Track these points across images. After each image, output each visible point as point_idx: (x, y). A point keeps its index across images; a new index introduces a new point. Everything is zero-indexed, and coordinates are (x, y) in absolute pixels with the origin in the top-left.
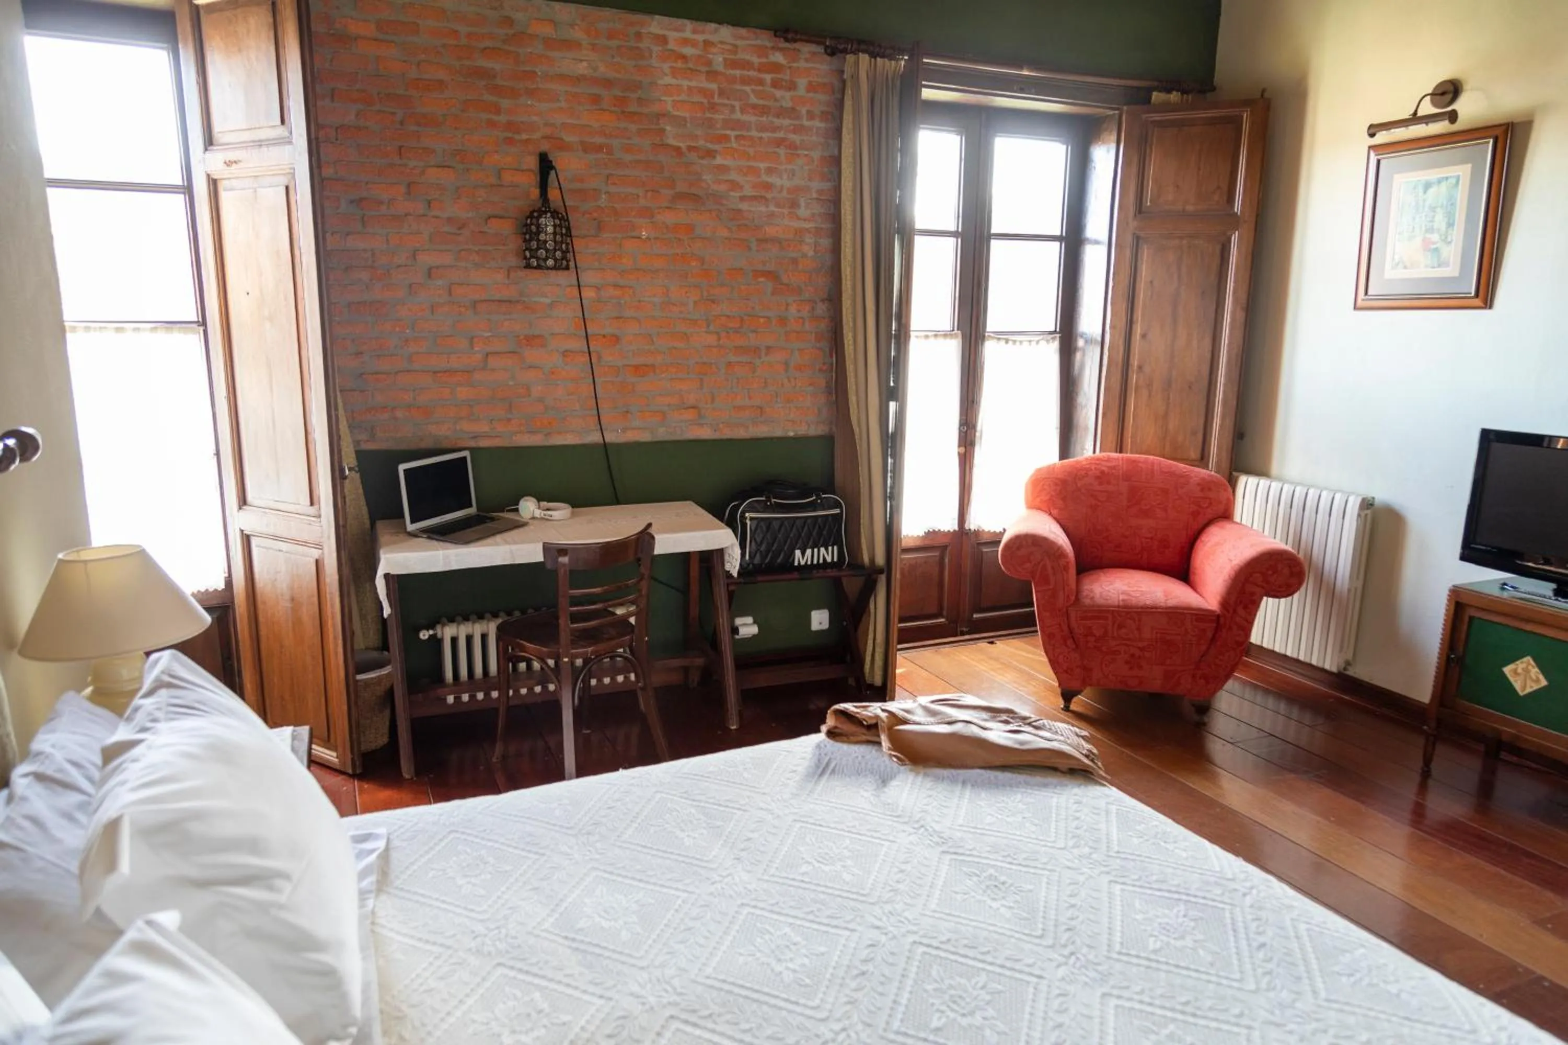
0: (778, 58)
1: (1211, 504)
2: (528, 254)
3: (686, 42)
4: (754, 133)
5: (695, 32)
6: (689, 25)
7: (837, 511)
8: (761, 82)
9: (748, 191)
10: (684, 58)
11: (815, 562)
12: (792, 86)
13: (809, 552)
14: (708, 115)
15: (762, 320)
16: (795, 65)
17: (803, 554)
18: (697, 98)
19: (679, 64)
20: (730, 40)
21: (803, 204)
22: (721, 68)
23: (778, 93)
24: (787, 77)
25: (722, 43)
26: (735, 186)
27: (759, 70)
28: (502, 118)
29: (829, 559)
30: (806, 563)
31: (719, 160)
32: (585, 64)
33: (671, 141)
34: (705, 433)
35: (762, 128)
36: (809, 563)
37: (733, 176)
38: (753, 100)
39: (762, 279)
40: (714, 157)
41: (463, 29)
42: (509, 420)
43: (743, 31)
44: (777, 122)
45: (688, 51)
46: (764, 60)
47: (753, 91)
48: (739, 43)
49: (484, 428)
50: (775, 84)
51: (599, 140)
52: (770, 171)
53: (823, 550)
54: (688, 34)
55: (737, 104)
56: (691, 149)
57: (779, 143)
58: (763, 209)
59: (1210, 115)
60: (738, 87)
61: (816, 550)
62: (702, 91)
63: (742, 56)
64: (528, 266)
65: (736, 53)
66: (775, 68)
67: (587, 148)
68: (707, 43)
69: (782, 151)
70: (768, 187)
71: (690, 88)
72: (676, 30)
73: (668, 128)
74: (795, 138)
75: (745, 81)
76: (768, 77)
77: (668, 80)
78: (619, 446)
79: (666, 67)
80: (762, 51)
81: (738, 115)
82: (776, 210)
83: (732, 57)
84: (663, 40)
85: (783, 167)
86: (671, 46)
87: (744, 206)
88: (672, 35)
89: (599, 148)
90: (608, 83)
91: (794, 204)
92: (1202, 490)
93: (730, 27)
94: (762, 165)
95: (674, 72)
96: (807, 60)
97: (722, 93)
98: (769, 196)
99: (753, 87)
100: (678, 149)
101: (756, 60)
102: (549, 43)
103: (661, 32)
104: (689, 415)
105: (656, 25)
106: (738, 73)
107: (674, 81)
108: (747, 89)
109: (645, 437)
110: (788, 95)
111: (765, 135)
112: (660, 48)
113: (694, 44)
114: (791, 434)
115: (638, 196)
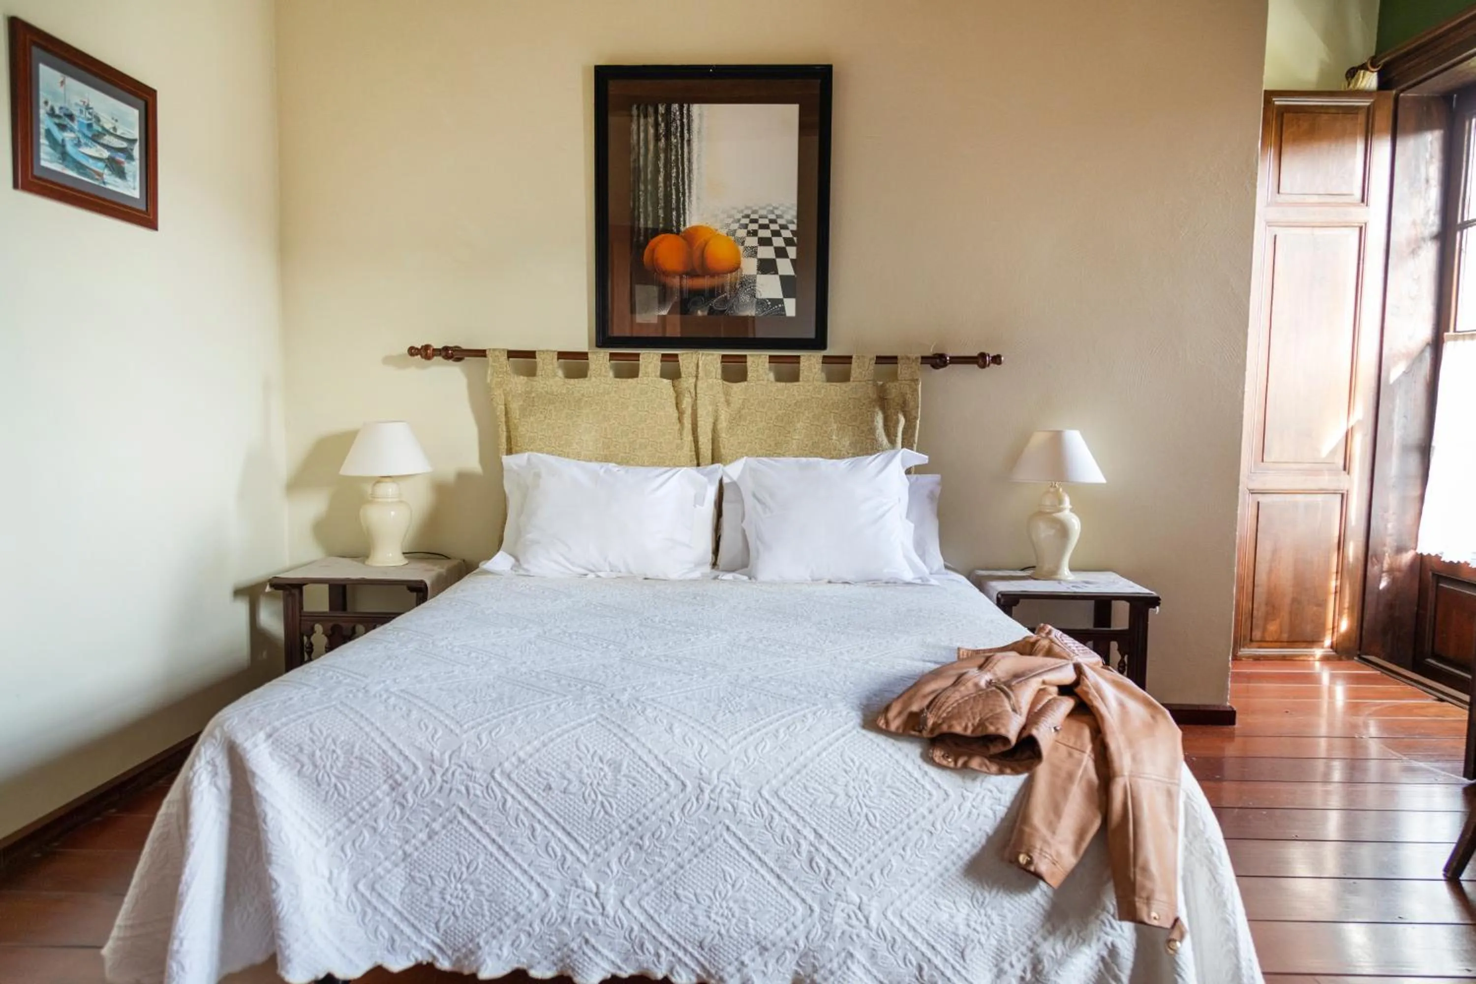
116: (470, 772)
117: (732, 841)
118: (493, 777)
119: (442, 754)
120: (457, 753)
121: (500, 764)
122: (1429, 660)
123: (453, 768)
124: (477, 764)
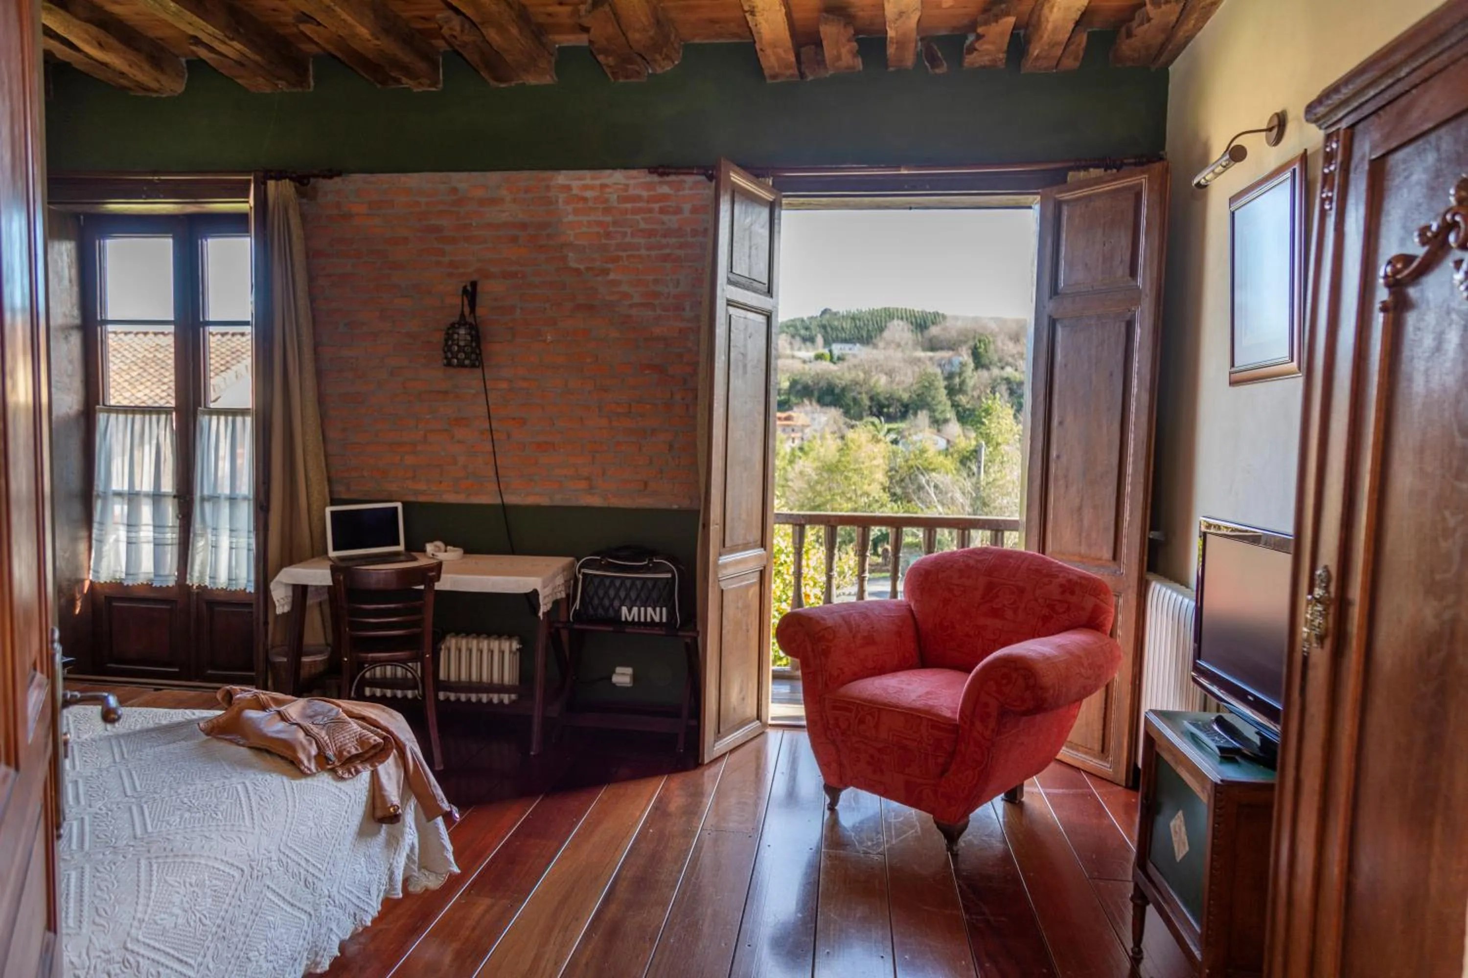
0: (665, 189)
1: (1068, 609)
2: (449, 355)
3: (586, 187)
4: (643, 252)
5: (593, 178)
6: (587, 173)
7: (669, 576)
8: (650, 211)
9: (637, 299)
10: (585, 199)
11: (642, 620)
12: (678, 211)
13: (635, 609)
14: (604, 241)
15: (648, 407)
16: (681, 193)
17: (630, 611)
18: (596, 229)
19: (581, 205)
20: (624, 181)
21: (688, 308)
22: (615, 204)
23: (665, 218)
24: (673, 204)
25: (615, 184)
26: (626, 295)
27: (648, 202)
28: (446, 259)
29: (657, 619)
30: (633, 619)
31: (612, 276)
32: (507, 214)
33: (573, 265)
34: (596, 501)
35: (650, 248)
36: (636, 619)
37: (625, 288)
38: (643, 225)
39: (647, 372)
40: (608, 274)
41: (423, 200)
42: (441, 482)
43: (634, 173)
44: (664, 241)
45: (589, 194)
46: (652, 193)
47: (643, 219)
48: (632, 182)
49: (422, 487)
50: (662, 211)
51: (514, 268)
52: (656, 282)
53: (650, 610)
54: (588, 182)
55: (629, 230)
56: (588, 269)
57: (665, 258)
58: (650, 313)
59: (1113, 187)
60: (629, 217)
61: (642, 609)
62: (600, 224)
63: (632, 192)
64: (449, 364)
65: (626, 190)
66: (664, 197)
67: (506, 275)
68: (603, 186)
69: (668, 265)
70: (656, 295)
71: (589, 222)
72: (579, 179)
73: (571, 255)
74: (681, 253)
75: (635, 211)
76: (656, 206)
77: (571, 218)
78: (516, 507)
79: (569, 208)
80: (650, 186)
81: (628, 239)
82: (663, 313)
83: (625, 194)
84: (568, 188)
85: (669, 278)
86: (575, 191)
87: (634, 312)
88: (575, 184)
89: (514, 275)
90: (524, 226)
91: (679, 308)
92: (1063, 592)
93: (623, 171)
94: (651, 278)
95: (576, 212)
96: (691, 189)
97: (615, 223)
98: (656, 302)
99: (643, 215)
100: (578, 271)
101: (645, 194)
102: (482, 202)
103: (567, 183)
104: (583, 485)
105: (562, 178)
106: (629, 206)
107: (576, 219)
108: (638, 217)
109: (545, 501)
110: (674, 218)
111: (653, 253)
112: (565, 195)
113: (592, 188)
114: (675, 507)
115: (545, 309)
116: (107, 957)
117: (273, 897)
118: (126, 949)
119: (80, 957)
120: (91, 947)
121: (128, 934)
122: (109, 665)
123: (93, 962)
124: (112, 946)
